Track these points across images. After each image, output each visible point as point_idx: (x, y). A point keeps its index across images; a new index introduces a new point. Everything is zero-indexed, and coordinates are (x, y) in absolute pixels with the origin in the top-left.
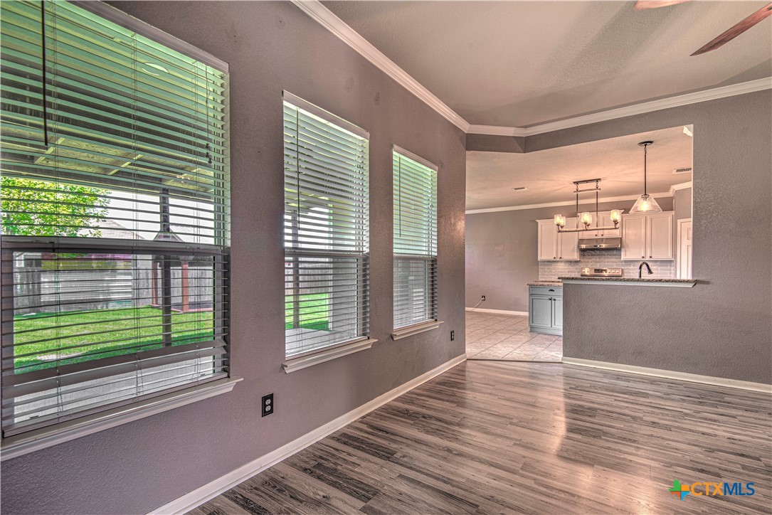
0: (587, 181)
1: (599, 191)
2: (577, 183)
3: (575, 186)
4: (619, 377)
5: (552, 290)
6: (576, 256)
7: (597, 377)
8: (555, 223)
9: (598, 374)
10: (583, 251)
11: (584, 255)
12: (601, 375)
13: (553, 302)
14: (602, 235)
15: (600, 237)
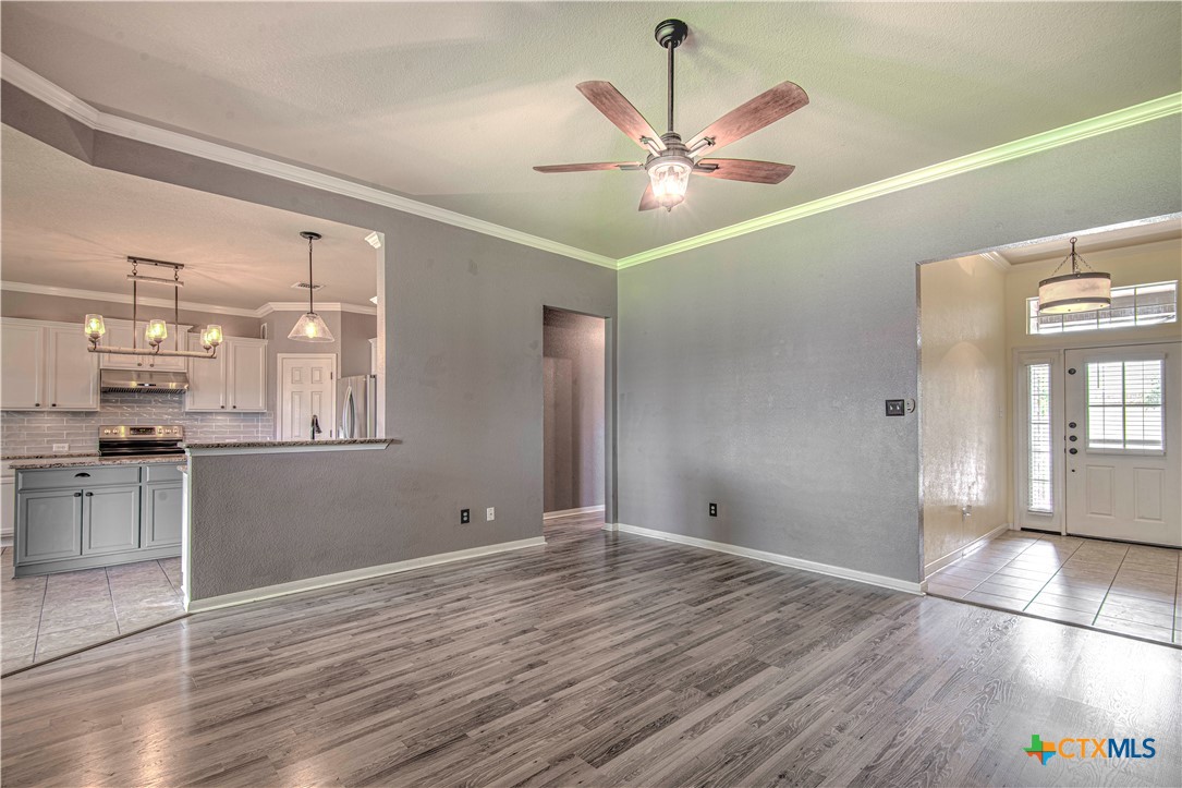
0: (156, 263)
1: (180, 286)
2: (134, 260)
3: (130, 265)
4: (307, 600)
5: (83, 475)
6: (92, 402)
7: (279, 614)
8: (88, 331)
9: (273, 610)
10: (107, 393)
11: (107, 401)
12: (281, 609)
13: (86, 499)
14: (152, 365)
15: (148, 368)
